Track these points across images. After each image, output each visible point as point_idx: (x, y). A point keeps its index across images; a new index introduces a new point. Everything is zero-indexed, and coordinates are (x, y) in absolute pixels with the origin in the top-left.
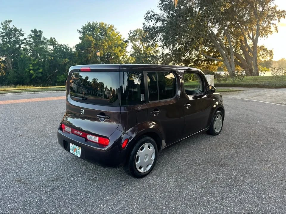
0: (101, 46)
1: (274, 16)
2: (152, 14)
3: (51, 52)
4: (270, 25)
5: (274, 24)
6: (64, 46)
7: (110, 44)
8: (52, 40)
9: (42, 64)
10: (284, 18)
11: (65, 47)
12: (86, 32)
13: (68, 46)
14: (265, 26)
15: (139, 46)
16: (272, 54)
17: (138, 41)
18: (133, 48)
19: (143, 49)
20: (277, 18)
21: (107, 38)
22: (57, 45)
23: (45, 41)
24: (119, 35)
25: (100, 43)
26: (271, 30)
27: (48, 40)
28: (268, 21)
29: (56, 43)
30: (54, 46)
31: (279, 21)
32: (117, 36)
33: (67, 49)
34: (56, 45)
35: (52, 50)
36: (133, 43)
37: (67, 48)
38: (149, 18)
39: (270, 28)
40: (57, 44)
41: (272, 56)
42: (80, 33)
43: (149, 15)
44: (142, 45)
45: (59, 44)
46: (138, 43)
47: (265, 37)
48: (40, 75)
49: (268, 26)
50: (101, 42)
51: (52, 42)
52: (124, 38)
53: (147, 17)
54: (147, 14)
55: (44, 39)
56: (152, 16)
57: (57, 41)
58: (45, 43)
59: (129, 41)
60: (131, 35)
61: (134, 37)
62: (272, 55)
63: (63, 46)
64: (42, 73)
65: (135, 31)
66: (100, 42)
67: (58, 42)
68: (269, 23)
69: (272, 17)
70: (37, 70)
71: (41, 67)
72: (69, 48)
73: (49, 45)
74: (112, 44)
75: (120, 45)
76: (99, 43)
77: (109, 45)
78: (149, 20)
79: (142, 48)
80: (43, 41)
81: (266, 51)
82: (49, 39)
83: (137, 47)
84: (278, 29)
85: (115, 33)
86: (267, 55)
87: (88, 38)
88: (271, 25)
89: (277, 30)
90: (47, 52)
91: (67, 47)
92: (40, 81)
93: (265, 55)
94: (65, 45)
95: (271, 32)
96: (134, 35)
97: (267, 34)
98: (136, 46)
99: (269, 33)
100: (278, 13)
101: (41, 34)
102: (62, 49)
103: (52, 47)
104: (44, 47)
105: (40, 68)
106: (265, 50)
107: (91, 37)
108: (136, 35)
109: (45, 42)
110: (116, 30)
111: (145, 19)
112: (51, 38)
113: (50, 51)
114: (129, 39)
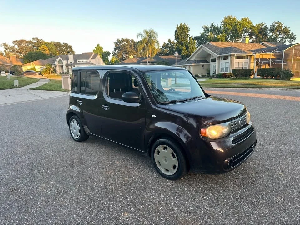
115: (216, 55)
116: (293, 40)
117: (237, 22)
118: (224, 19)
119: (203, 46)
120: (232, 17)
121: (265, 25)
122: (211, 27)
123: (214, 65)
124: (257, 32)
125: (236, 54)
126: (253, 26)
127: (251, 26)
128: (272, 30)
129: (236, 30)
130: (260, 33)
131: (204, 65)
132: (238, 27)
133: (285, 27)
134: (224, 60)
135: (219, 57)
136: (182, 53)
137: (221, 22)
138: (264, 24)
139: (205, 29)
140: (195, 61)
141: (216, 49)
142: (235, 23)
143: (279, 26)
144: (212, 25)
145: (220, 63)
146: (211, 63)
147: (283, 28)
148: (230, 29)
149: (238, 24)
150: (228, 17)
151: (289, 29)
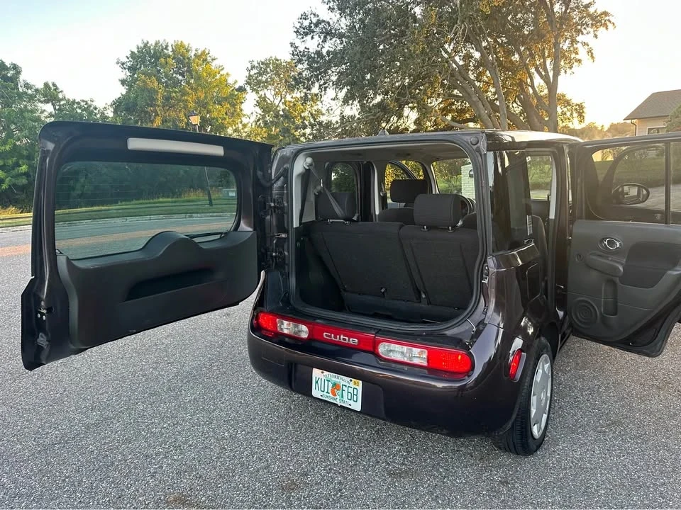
0: (180, 101)
1: (584, 24)
2: (314, 20)
3: (48, 120)
4: (575, 46)
5: (585, 44)
6: (83, 104)
7: (203, 97)
8: (50, 89)
9: (25, 153)
10: (607, 29)
11: (86, 106)
12: (140, 68)
13: (94, 104)
14: (565, 48)
15: (272, 100)
16: (583, 112)
17: (270, 87)
18: (258, 104)
19: (282, 107)
20: (592, 30)
21: (192, 81)
22: (62, 103)
23: (30, 92)
24: (221, 73)
25: (178, 95)
26: (578, 57)
27: (37, 90)
28: (572, 36)
29: (60, 96)
30: (53, 105)
31: (596, 36)
32: (218, 77)
33: (90, 113)
34: (60, 100)
35: (51, 115)
36: (257, 92)
37: (91, 108)
38: (306, 31)
39: (577, 53)
40: (64, 98)
41: (583, 117)
42: (125, 68)
43: (306, 23)
44: (279, 98)
45: (69, 100)
46: (269, 94)
47: (566, 72)
48: (24, 181)
49: (572, 49)
50: (180, 91)
51: (50, 93)
52: (236, 82)
53: (300, 27)
54: (301, 21)
55: (27, 86)
56: (312, 25)
57: (62, 91)
58: (31, 98)
59: (248, 88)
60: (252, 73)
61: (260, 78)
62: (583, 114)
63: (78, 103)
64: (26, 174)
65: (263, 63)
66: (176, 92)
67: (64, 92)
68: (573, 41)
69: (579, 27)
70: (13, 168)
71: (25, 161)
72: (96, 108)
73: (42, 102)
74: (206, 97)
75: (226, 99)
76: (174, 95)
77: (198, 98)
78: (306, 34)
79: (281, 104)
80: (26, 93)
81: (570, 105)
82: (40, 86)
83: (269, 101)
84: (594, 55)
85: (213, 68)
86: (572, 114)
87: (144, 82)
88: (579, 46)
89: (592, 57)
90: (38, 120)
91: (90, 106)
92: (24, 196)
93: (568, 114)
94: (83, 101)
95: (579, 61)
96: (260, 74)
97: (571, 67)
98: (265, 100)
99: (576, 64)
100: (592, 17)
101: (19, 73)
102: (79, 111)
103: (49, 108)
104: (29, 108)
105: (20, 163)
106: (568, 103)
107: (154, 78)
108: (265, 72)
109: (29, 95)
110: (215, 62)
111: (296, 32)
112: (46, 85)
113: (46, 117)
114: (248, 83)
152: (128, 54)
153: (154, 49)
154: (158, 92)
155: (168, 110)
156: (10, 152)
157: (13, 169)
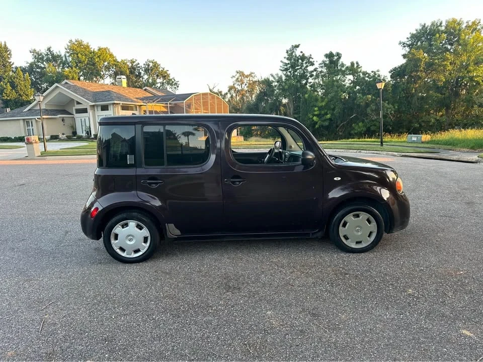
0: (440, 66)
3: (350, 86)
8: (354, 65)
9: (332, 107)
11: (373, 75)
13: (379, 73)
21: (459, 48)
23: (343, 69)
25: (440, 61)
27: (347, 68)
29: (359, 70)
30: (354, 76)
34: (358, 73)
35: (352, 82)
37: (376, 76)
42: (405, 46)
45: (363, 72)
48: (327, 123)
51: (353, 69)
55: (343, 65)
57: (361, 67)
58: (344, 73)
63: (369, 74)
64: (330, 120)
72: (379, 76)
73: (348, 74)
74: (468, 60)
76: (437, 61)
80: (341, 70)
82: (349, 64)
87: (414, 54)
92: (327, 132)
94: (373, 72)
101: (339, 58)
102: (367, 79)
105: (328, 112)
109: (343, 71)
112: (352, 64)
115: (87, 103)
116: (175, 88)
117: (93, 52)
118: (69, 44)
119: (58, 85)
120: (84, 43)
121: (137, 62)
122: (47, 54)
123: (83, 120)
124: (128, 72)
125: (121, 102)
126: (118, 62)
127: (114, 61)
128: (147, 71)
129: (94, 64)
130: (131, 72)
131: (65, 118)
132: (97, 60)
133: (162, 69)
134: (102, 110)
135: (93, 106)
136: (4, 95)
137: (66, 49)
138: (134, 60)
139: (35, 56)
140: (47, 112)
141: (85, 93)
142: (91, 53)
143: (155, 66)
144: (49, 49)
145: (97, 117)
146: (76, 115)
147: (160, 70)
148: (83, 61)
149: (95, 56)
150: (76, 41)
151: (168, 72)
152: (409, 36)
153: (430, 29)
154: (422, 60)
155: (429, 73)
156: (325, 106)
157: (324, 116)
